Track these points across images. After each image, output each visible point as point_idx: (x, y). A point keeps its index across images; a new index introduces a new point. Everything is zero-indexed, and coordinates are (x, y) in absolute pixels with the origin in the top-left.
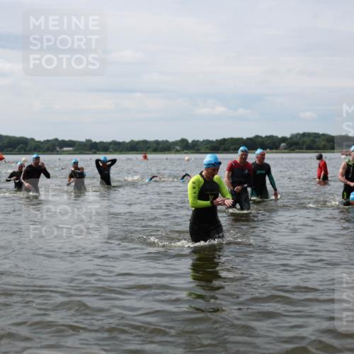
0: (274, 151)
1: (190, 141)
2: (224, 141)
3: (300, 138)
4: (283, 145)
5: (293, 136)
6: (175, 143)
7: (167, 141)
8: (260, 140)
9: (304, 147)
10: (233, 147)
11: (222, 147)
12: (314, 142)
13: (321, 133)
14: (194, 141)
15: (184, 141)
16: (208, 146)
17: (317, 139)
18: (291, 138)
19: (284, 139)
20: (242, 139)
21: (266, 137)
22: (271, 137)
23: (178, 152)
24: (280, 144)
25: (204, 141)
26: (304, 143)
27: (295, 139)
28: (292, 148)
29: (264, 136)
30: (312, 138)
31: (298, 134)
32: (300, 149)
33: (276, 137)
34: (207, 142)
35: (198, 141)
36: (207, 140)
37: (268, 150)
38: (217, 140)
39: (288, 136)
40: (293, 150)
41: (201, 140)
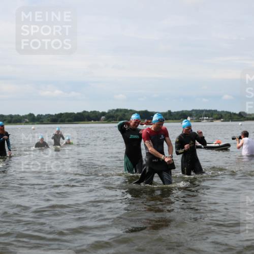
0: (97, 122)
1: (36, 115)
2: (61, 115)
3: (115, 113)
4: (103, 117)
5: (110, 112)
6: (25, 117)
7: (18, 115)
8: (87, 114)
9: (118, 119)
10: (67, 119)
11: (60, 119)
12: (124, 115)
13: (129, 109)
14: (39, 115)
15: (31, 115)
16: (49, 118)
17: (126, 114)
18: (109, 113)
19: (103, 114)
20: (74, 113)
21: (91, 112)
22: (94, 112)
23: (27, 123)
24: (101, 117)
25: (46, 115)
26: (117, 116)
27: (111, 113)
28: (109, 120)
29: (89, 111)
30: (122, 113)
31: (114, 110)
32: (115, 120)
33: (98, 112)
34: (49, 116)
35: (42, 115)
36: (48, 115)
37: (92, 121)
38: (56, 115)
39: (106, 111)
40: (110, 121)
41: (44, 114)
